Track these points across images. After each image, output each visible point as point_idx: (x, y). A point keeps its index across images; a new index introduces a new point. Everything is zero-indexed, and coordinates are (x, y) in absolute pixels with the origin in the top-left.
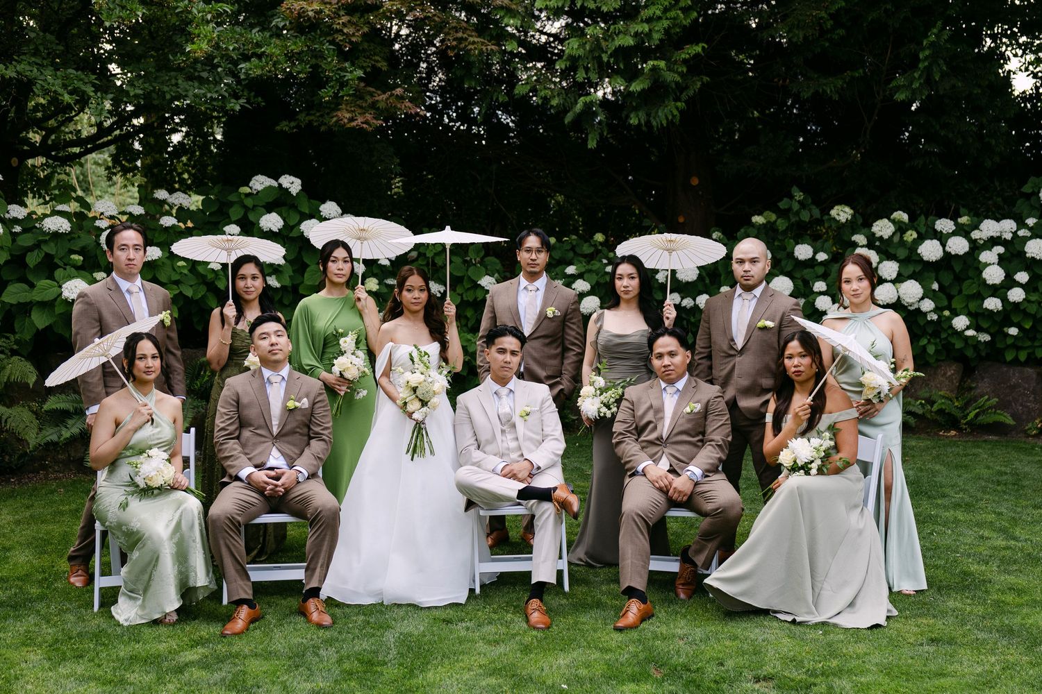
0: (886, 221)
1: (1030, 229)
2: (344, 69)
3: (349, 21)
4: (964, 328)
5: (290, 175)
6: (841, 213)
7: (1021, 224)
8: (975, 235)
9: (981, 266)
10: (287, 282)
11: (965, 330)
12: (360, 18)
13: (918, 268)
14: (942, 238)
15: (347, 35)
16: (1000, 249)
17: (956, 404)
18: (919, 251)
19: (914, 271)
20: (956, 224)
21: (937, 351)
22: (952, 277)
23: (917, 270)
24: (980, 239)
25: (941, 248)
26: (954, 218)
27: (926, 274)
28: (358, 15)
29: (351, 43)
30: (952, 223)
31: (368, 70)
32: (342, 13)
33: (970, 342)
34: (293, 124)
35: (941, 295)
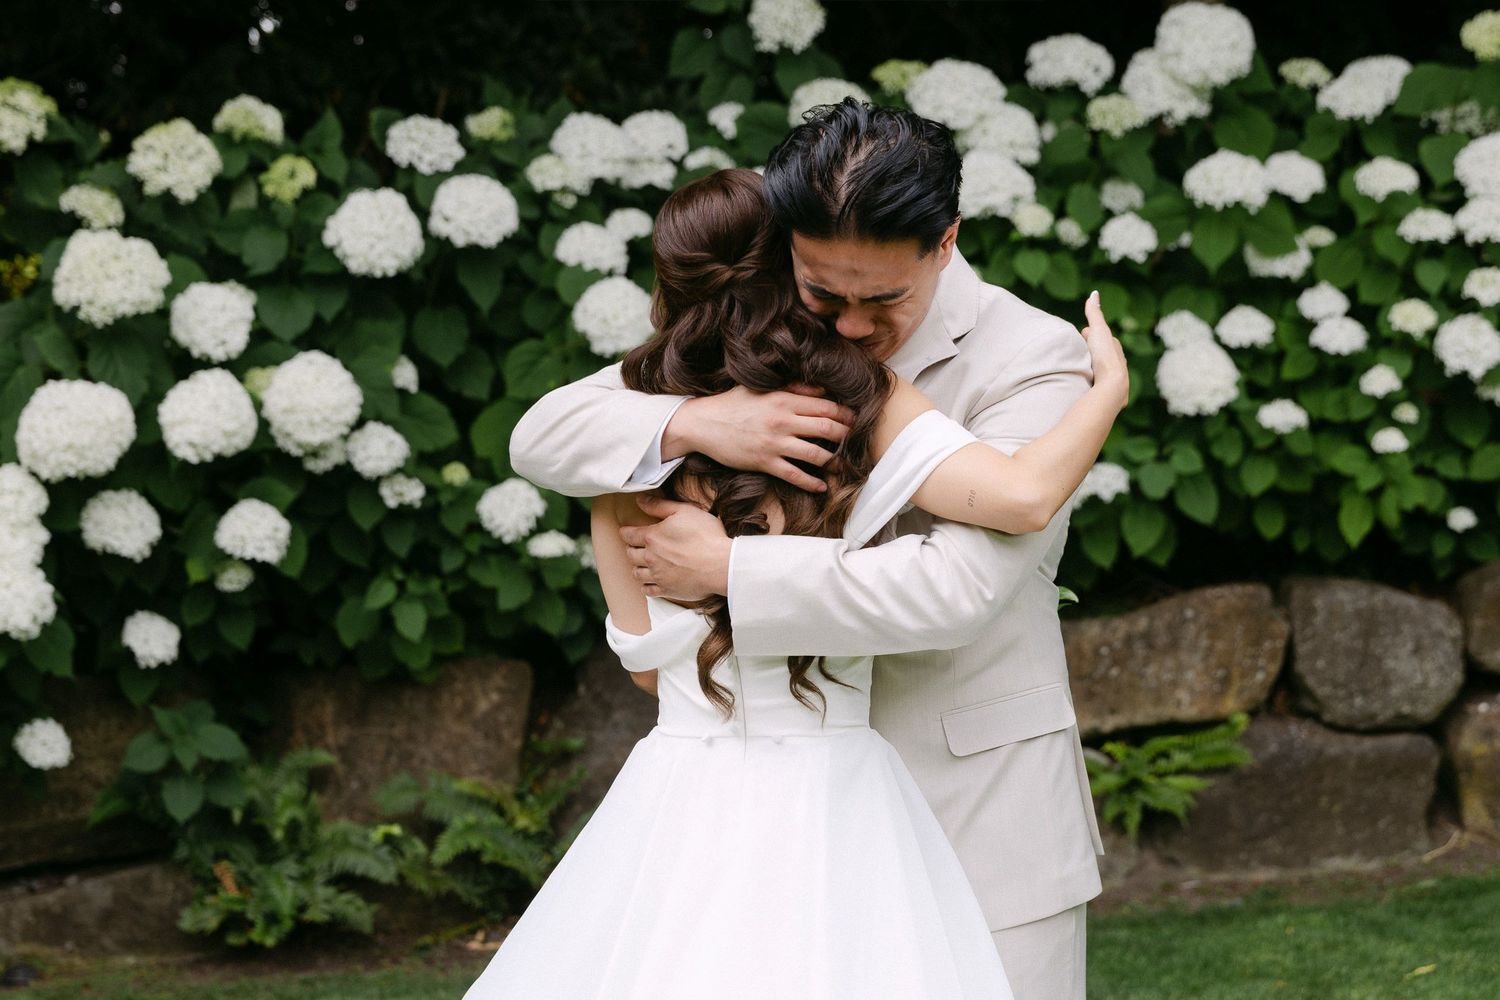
0: (182, 129)
1: (729, 146)
4: (524, 527)
7: (701, 132)
8: (543, 174)
9: (563, 286)
11: (533, 533)
13: (333, 306)
14: (416, 187)
16: (632, 223)
17: (522, 822)
18: (329, 238)
19: (318, 320)
20: (464, 139)
21: (434, 627)
22: (465, 332)
23: (329, 314)
24: (564, 190)
25: (412, 223)
26: (454, 117)
27: (367, 327)
30: (450, 133)
33: (554, 581)
35: (430, 403)
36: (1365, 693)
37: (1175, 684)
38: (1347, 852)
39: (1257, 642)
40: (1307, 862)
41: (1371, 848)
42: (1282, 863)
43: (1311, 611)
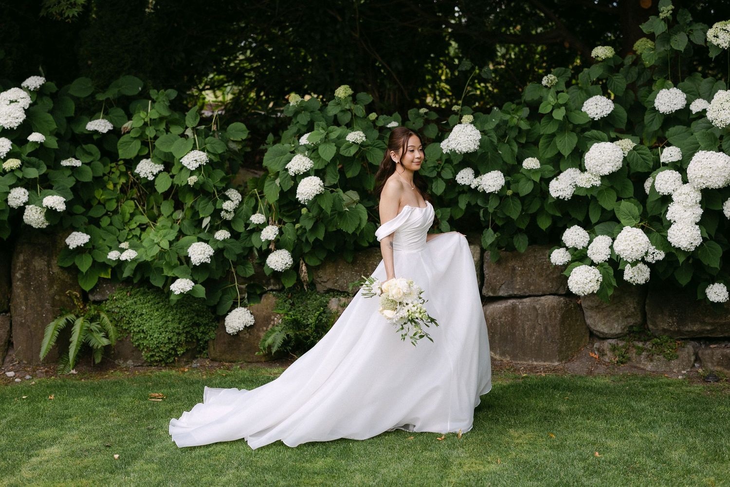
6: (721, 33)
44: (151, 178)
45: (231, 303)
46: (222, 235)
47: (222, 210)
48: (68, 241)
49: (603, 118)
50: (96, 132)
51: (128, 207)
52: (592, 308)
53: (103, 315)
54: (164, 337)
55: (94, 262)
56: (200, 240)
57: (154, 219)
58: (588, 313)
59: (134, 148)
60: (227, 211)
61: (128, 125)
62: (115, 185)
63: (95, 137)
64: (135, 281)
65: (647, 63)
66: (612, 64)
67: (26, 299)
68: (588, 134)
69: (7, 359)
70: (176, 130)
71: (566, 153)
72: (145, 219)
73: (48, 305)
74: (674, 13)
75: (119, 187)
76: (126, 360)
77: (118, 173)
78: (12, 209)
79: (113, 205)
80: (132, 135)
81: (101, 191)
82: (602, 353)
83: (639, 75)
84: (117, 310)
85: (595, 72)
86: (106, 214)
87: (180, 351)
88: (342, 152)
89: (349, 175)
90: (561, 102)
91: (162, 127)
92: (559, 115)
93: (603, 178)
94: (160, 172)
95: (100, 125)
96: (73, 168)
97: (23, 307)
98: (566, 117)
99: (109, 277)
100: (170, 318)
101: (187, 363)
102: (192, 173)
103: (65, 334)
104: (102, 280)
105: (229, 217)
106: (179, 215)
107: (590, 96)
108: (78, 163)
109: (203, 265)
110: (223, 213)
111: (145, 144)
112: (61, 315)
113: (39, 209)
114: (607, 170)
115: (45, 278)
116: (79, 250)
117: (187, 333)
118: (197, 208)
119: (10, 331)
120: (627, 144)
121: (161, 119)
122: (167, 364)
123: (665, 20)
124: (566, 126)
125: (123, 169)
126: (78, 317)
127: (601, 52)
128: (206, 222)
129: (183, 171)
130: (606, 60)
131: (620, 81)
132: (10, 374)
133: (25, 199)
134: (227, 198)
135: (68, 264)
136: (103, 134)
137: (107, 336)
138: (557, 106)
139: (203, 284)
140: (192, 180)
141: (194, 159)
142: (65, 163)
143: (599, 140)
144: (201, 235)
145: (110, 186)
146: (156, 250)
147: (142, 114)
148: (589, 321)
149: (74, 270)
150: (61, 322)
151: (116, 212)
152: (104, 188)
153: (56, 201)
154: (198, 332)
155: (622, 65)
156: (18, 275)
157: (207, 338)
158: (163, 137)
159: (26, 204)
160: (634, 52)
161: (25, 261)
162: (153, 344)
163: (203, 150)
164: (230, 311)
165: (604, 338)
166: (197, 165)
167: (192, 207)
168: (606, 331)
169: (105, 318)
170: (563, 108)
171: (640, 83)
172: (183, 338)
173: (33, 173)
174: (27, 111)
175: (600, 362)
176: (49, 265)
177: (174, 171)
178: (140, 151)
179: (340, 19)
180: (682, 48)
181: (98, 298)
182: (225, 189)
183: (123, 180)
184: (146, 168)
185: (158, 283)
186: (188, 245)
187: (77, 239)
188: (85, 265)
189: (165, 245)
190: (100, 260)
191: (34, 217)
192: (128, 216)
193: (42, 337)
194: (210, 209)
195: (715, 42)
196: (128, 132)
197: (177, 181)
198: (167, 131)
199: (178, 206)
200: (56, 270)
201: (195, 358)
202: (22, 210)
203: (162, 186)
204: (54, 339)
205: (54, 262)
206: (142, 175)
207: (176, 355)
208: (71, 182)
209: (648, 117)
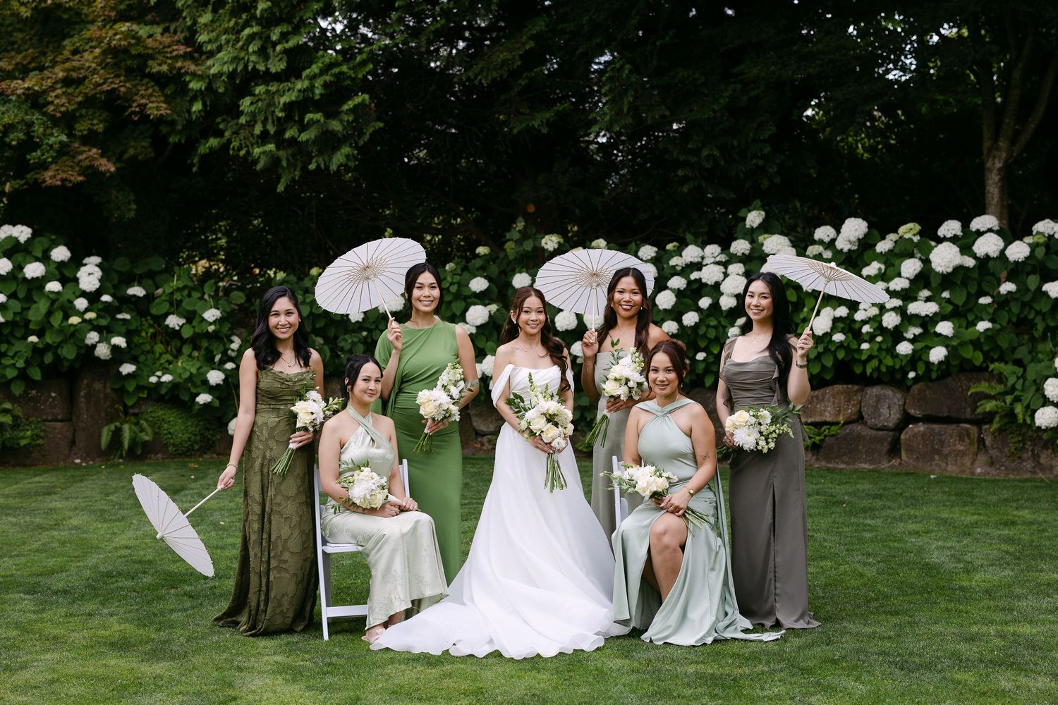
2: (52, 134)
3: (64, 93)
5: (22, 225)
6: (549, 243)
8: (674, 262)
10: (10, 317)
12: (75, 89)
15: (57, 106)
28: (74, 86)
29: (60, 112)
31: (85, 132)
32: (59, 86)
34: (23, 182)
36: (875, 418)
37: (825, 411)
38: (865, 463)
39: (849, 401)
40: (854, 464)
41: (872, 462)
42: (847, 463)
43: (867, 394)
44: (177, 328)
45: (232, 414)
46: (230, 366)
47: (230, 349)
48: (121, 369)
49: (482, 292)
50: (134, 296)
51: (159, 348)
52: (476, 415)
53: (142, 422)
54: (185, 437)
55: (137, 385)
56: (213, 369)
57: (176, 357)
58: (474, 419)
59: (166, 307)
60: (233, 350)
61: (160, 291)
62: (147, 333)
63: (133, 299)
64: (167, 398)
65: (511, 258)
66: (488, 258)
67: (87, 410)
68: (469, 300)
69: (73, 452)
70: (196, 295)
71: (458, 313)
72: (169, 357)
73: (102, 414)
74: (525, 227)
75: (149, 335)
76: (156, 454)
77: (147, 325)
78: (87, 346)
79: (148, 347)
80: (163, 298)
81: (137, 338)
82: (483, 444)
83: (508, 265)
84: (151, 419)
85: (477, 263)
86: (142, 353)
87: (196, 447)
88: (314, 311)
89: (318, 326)
90: (455, 281)
91: (186, 292)
92: (454, 289)
93: (478, 327)
94: (183, 324)
95: (137, 291)
96: (124, 320)
97: (85, 416)
98: (458, 290)
99: (145, 396)
100: (190, 424)
101: (200, 456)
102: (211, 324)
103: (117, 434)
104: (140, 399)
105: (233, 354)
106: (196, 354)
107: (475, 277)
108: (128, 317)
109: (218, 385)
110: (229, 352)
111: (171, 304)
112: (112, 422)
113: (107, 346)
114: (479, 322)
115: (102, 396)
116: (129, 375)
117: (201, 434)
118: (211, 348)
119: (74, 434)
120: (493, 308)
121: (185, 287)
122: (186, 456)
123: (519, 231)
124: (458, 296)
125: (151, 322)
126: (122, 424)
127: (482, 250)
128: (217, 358)
129: (204, 323)
130: (485, 255)
131: (494, 269)
132: (78, 461)
133: (97, 339)
134: (232, 342)
135: (118, 386)
136: (139, 297)
137: (147, 434)
138: (452, 284)
139: (218, 398)
140: (211, 328)
141: (211, 314)
142: (120, 316)
143: (475, 304)
144: (214, 366)
145: (144, 334)
146: (187, 375)
147: (171, 284)
148: (474, 424)
149: (122, 392)
150: (112, 427)
151: (148, 352)
152: (139, 335)
153: (120, 341)
154: (209, 435)
155: (497, 258)
156: (82, 394)
157: (214, 439)
158: (187, 300)
159: (97, 343)
160: (505, 250)
161: (87, 384)
162: (178, 441)
163: (218, 309)
164: (232, 419)
165: (483, 435)
166: (214, 319)
167: (207, 349)
168: (485, 429)
169: (145, 424)
170: (456, 285)
171: (508, 269)
172: (198, 438)
173: (103, 322)
174: (100, 281)
175: (481, 450)
176: (105, 387)
177: (194, 323)
178: (169, 309)
179: (300, 213)
180: (530, 249)
181: (136, 411)
182: (231, 336)
183: (151, 330)
184: (174, 321)
185: (185, 397)
186: (208, 372)
187: (127, 369)
188: (131, 386)
189: (194, 370)
190: (141, 383)
191: (103, 351)
192: (158, 355)
193: (100, 436)
194: (221, 348)
195: (546, 247)
196: (160, 296)
197: (198, 330)
198: (189, 296)
199: (196, 347)
200: (109, 390)
201: (206, 453)
202: (94, 347)
203: (187, 333)
204: (109, 437)
205: (108, 385)
206: (171, 326)
207: (193, 450)
208: (123, 329)
209: (510, 292)
